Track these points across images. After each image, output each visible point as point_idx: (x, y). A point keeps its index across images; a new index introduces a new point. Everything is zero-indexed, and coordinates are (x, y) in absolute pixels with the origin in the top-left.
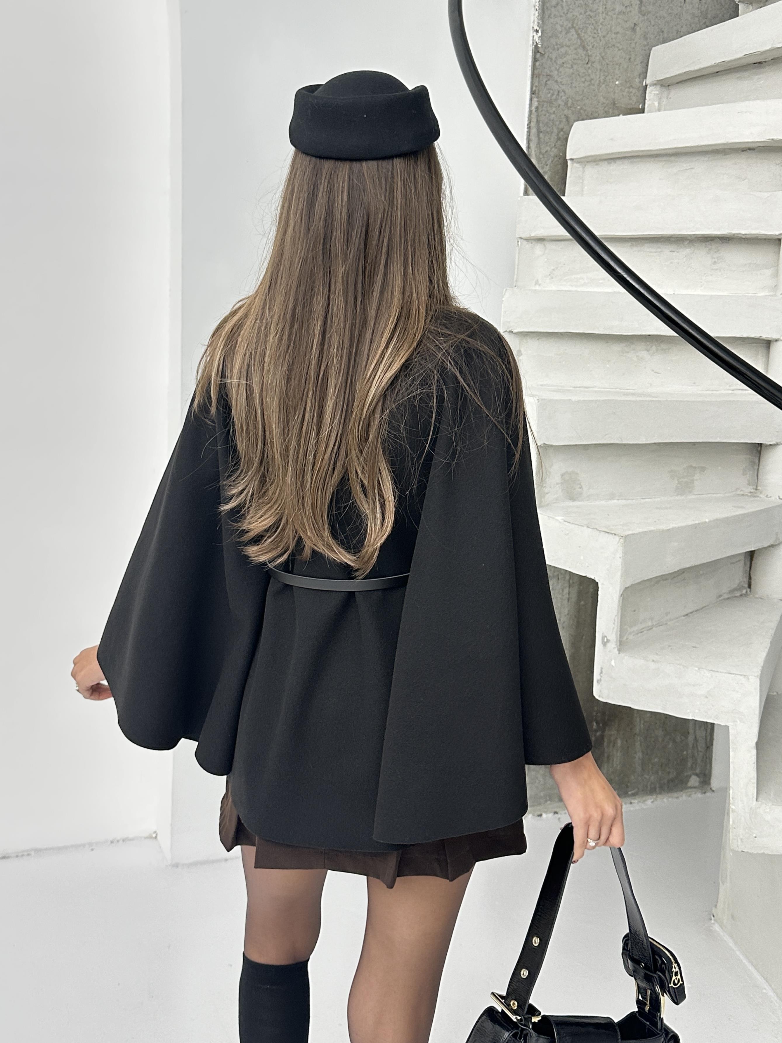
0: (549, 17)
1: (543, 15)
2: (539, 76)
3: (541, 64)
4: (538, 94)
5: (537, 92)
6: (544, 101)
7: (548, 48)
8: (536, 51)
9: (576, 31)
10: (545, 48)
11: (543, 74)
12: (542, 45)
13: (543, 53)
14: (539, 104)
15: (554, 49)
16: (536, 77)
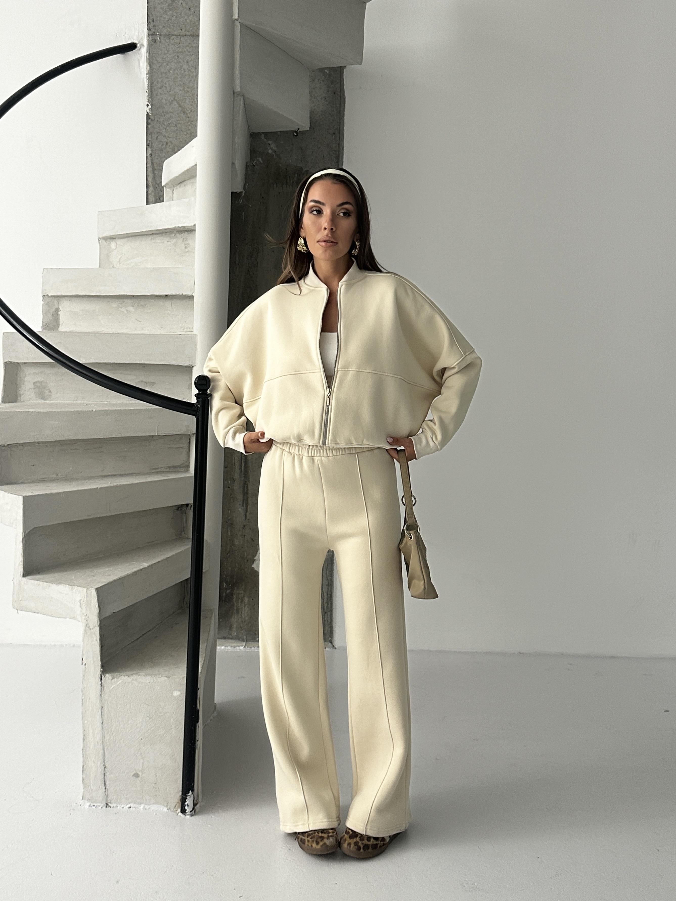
0: (157, 95)
1: (152, 95)
2: (151, 134)
3: (152, 126)
4: (152, 145)
5: (150, 144)
6: (156, 150)
7: (157, 115)
8: (148, 118)
9: (177, 102)
10: (155, 116)
11: (154, 132)
12: (152, 114)
13: (154, 119)
14: (152, 152)
15: (162, 116)
16: (149, 134)
